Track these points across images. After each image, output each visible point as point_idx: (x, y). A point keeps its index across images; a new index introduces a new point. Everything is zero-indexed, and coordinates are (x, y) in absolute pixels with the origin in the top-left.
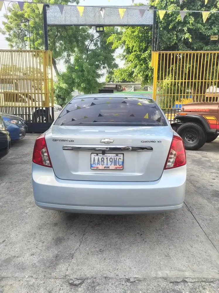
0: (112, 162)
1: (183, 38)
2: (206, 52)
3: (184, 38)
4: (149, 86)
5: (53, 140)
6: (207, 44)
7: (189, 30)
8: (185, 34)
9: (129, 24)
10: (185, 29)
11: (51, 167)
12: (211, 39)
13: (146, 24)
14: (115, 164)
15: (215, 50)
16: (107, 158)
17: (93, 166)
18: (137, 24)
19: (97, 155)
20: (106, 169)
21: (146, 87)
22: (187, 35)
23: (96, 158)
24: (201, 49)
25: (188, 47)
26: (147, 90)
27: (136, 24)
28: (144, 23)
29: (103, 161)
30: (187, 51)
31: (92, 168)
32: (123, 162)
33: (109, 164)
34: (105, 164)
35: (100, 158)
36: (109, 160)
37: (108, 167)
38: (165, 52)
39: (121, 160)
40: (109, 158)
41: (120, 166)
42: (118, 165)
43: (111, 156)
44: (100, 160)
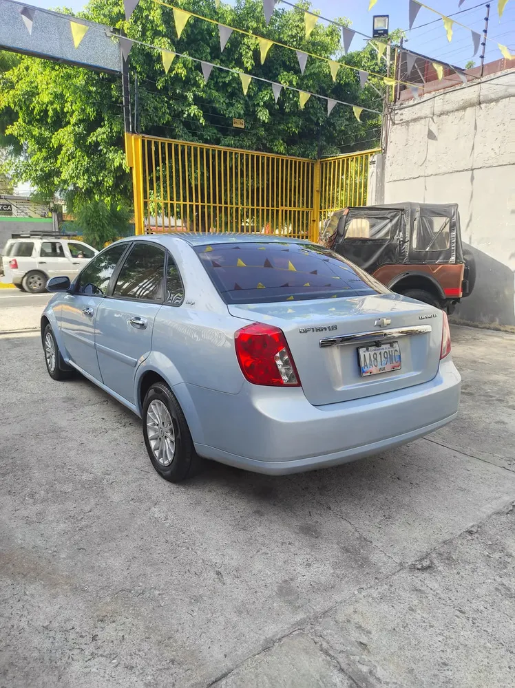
0: (386, 358)
1: (187, 113)
2: (229, 149)
3: (189, 115)
4: (15, 204)
5: (300, 332)
6: (225, 134)
7: (198, 101)
8: (189, 105)
9: (65, 58)
10: (190, 96)
11: (299, 385)
12: (234, 125)
13: (106, 67)
14: (391, 361)
15: (242, 148)
16: (380, 353)
17: (365, 370)
18: (85, 62)
19: (367, 349)
20: (381, 372)
21: (8, 206)
22: (194, 110)
23: (367, 354)
24: (218, 142)
25: (194, 134)
26: (10, 213)
27: (83, 62)
28: (101, 64)
29: (376, 359)
30: (192, 141)
31: (364, 375)
32: (400, 356)
33: (384, 362)
34: (379, 363)
35: (372, 353)
36: (383, 357)
37: (384, 369)
38: (153, 138)
39: (397, 354)
40: (383, 352)
41: (398, 364)
42: (394, 362)
43: (386, 349)
44: (372, 359)
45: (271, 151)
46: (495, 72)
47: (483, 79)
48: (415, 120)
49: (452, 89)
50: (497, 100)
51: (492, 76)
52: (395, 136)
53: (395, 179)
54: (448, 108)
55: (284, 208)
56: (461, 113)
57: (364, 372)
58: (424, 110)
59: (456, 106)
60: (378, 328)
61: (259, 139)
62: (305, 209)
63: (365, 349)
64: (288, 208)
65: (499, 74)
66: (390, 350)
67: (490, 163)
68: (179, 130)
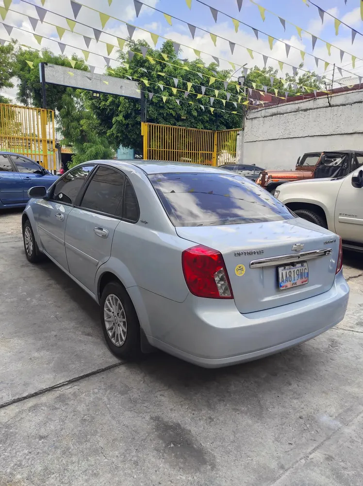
0: (298, 275)
5: (235, 255)
6: (178, 121)
11: (232, 297)
12: (182, 118)
14: (302, 278)
15: (185, 126)
16: (294, 271)
17: (282, 285)
19: (285, 268)
20: (294, 286)
23: (284, 272)
24: (175, 125)
25: (166, 122)
29: (290, 276)
31: (281, 288)
32: (308, 273)
33: (296, 278)
34: (293, 279)
35: (288, 271)
36: (295, 274)
37: (296, 283)
38: (151, 124)
39: (306, 271)
40: (296, 270)
41: (306, 279)
42: (304, 278)
43: (298, 267)
44: (288, 276)
45: (196, 128)
46: (283, 103)
47: (279, 105)
48: (255, 118)
49: (268, 107)
50: (283, 114)
51: (282, 104)
52: (247, 124)
53: (248, 141)
54: (267, 115)
55: (201, 152)
56: (271, 118)
57: (281, 287)
58: (258, 115)
59: (269, 115)
60: (294, 252)
61: (192, 123)
62: (210, 152)
63: (283, 268)
64: (203, 152)
65: (284, 104)
66: (301, 268)
67: (281, 137)
68: (161, 120)
